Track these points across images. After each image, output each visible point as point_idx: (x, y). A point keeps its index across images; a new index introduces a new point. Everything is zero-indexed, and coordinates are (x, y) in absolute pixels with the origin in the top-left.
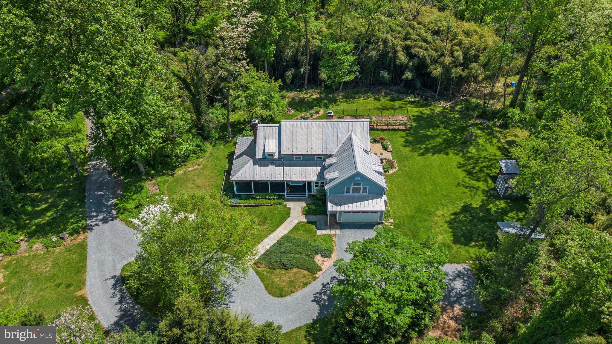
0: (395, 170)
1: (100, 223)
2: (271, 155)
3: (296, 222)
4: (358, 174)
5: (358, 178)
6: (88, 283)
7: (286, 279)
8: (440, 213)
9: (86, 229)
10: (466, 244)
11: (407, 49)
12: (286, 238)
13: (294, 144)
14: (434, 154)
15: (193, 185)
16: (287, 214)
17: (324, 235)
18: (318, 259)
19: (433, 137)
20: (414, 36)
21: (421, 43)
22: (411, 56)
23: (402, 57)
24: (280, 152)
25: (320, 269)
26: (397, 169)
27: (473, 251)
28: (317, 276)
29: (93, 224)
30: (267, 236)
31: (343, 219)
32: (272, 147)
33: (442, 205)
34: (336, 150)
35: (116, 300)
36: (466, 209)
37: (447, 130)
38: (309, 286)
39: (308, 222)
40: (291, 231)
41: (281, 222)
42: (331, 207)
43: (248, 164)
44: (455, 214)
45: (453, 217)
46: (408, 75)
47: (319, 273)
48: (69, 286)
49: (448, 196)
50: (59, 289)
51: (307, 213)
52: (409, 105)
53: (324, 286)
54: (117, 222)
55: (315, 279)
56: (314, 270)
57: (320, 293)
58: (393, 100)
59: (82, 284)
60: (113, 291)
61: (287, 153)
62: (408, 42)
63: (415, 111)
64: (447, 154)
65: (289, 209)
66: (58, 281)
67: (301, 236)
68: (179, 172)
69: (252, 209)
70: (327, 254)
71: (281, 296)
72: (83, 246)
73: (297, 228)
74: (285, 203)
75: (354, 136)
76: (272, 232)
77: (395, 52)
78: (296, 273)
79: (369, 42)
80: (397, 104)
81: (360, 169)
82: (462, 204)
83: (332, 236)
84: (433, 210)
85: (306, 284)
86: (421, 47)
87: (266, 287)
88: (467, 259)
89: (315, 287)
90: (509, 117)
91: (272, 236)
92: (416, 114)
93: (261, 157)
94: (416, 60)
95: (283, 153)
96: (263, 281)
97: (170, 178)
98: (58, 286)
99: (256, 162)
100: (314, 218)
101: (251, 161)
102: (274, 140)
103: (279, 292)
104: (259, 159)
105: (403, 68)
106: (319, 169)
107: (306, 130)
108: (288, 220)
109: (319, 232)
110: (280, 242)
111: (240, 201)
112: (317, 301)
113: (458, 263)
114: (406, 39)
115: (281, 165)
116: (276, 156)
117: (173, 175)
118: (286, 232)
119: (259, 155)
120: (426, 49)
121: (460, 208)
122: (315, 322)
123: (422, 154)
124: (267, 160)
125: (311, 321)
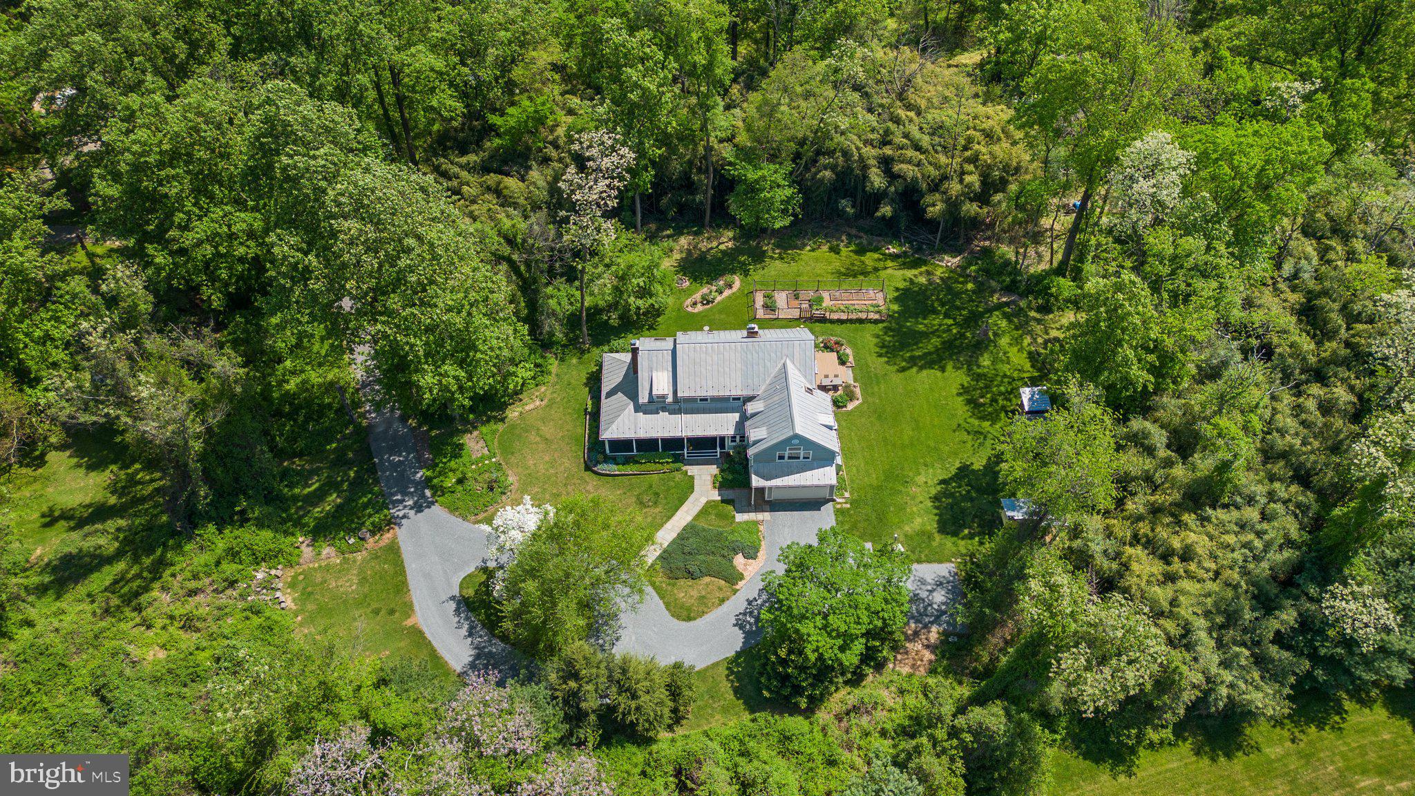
0: (856, 403)
1: (412, 513)
2: (664, 397)
3: (704, 500)
4: (796, 436)
5: (797, 441)
6: (417, 608)
7: (695, 593)
8: (921, 479)
9: (392, 522)
10: (955, 534)
11: (886, 163)
12: (689, 531)
13: (698, 379)
14: (921, 368)
15: (538, 439)
16: (688, 487)
17: (746, 522)
18: (739, 560)
19: (925, 335)
20: (899, 140)
21: (910, 153)
22: (891, 176)
23: (877, 179)
24: (675, 392)
25: (741, 577)
26: (860, 401)
27: (963, 546)
28: (737, 587)
29: (401, 514)
30: (662, 525)
31: (775, 496)
32: (662, 386)
33: (926, 465)
34: (763, 388)
35: (464, 632)
36: (964, 471)
37: (950, 322)
38: (727, 603)
39: (723, 501)
40: (697, 517)
41: (682, 501)
42: (756, 482)
43: (626, 411)
44: (943, 482)
45: (939, 488)
46: (886, 210)
47: (741, 584)
48: (392, 612)
49: (936, 449)
50: (379, 618)
51: (722, 486)
52: (889, 263)
53: (750, 603)
54: (436, 509)
55: (735, 591)
56: (733, 578)
57: (745, 614)
58: (861, 251)
59: (408, 609)
60: (457, 619)
61: (686, 394)
62: (888, 151)
63: (898, 276)
64: (943, 370)
65: (692, 477)
66: (374, 605)
67: (712, 524)
68: (513, 413)
69: (634, 480)
70: (751, 554)
71: (689, 619)
72: (393, 550)
73: (704, 512)
74: (685, 468)
76: (669, 518)
77: (865, 168)
78: (707, 585)
79: (818, 153)
80: (870, 259)
81: (799, 430)
82: (958, 465)
83: (757, 523)
84: (911, 474)
85: (722, 601)
86: (910, 162)
87: (667, 605)
88: (954, 555)
89: (737, 604)
90: (1052, 295)
91: (668, 525)
92: (902, 285)
93: (646, 400)
94: (900, 186)
95: (680, 394)
96: (662, 598)
97: (500, 427)
98: (376, 612)
99: (638, 409)
100: (730, 494)
101: (631, 406)
102: (665, 373)
103: (685, 613)
104: (644, 404)
105: (878, 197)
106: (737, 416)
107: (715, 358)
108: (692, 498)
109: (740, 517)
110: (682, 537)
111: (615, 467)
112: (740, 625)
113: (940, 562)
114: (885, 142)
115: (678, 412)
116: (670, 399)
117: (503, 420)
118: (689, 518)
119: (643, 398)
120: (919, 164)
121: (953, 471)
122: (738, 654)
123: (903, 370)
124: (656, 405)
125: (732, 654)
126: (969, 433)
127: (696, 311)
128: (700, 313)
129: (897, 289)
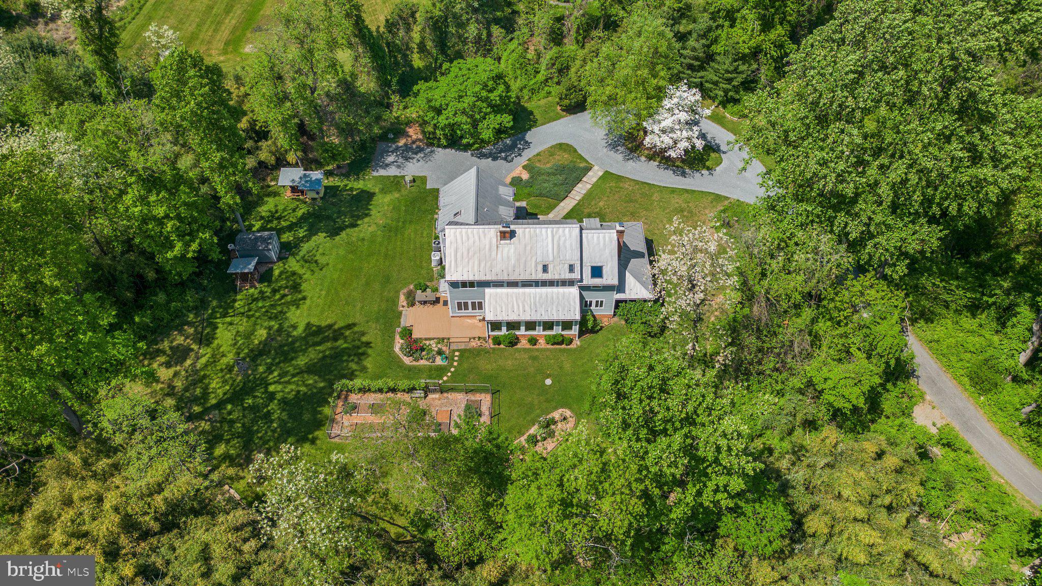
0: (408, 290)
3: (551, 216)
8: (373, 228)
17: (518, 200)
18: (525, 176)
25: (524, 167)
28: (527, 162)
36: (334, 232)
38: (535, 153)
39: (536, 215)
45: (359, 222)
47: (525, 163)
53: (520, 155)
55: (529, 160)
56: (530, 167)
57: (524, 149)
67: (544, 201)
70: (516, 180)
71: (561, 144)
73: (551, 208)
78: (548, 162)
82: (337, 238)
85: (539, 154)
87: (575, 151)
89: (528, 154)
96: (579, 155)
103: (563, 147)
109: (523, 204)
112: (528, 144)
118: (562, 204)
121: (343, 234)
122: (529, 129)
123: (349, 326)
125: (533, 130)
126: (316, 262)
127: (560, 411)
128: (556, 408)
129: (313, 442)
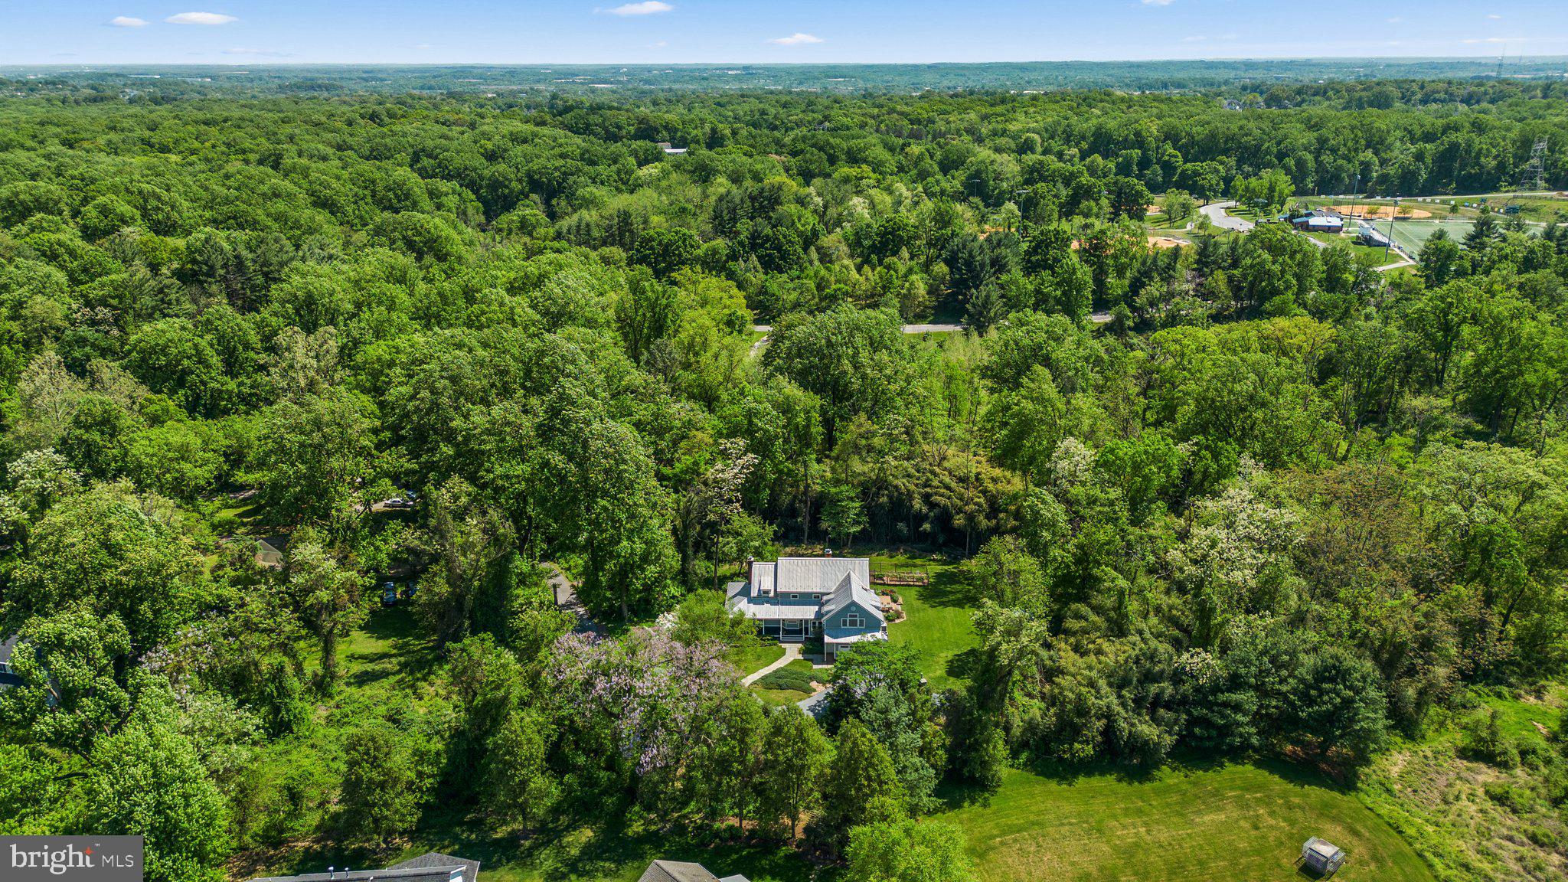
0: (901, 620)
2: (767, 592)
4: (854, 603)
5: (853, 609)
7: (783, 695)
8: (943, 655)
11: (926, 498)
12: (781, 670)
13: (791, 581)
14: (947, 606)
16: (783, 652)
17: (820, 668)
18: (814, 683)
19: (951, 593)
20: (936, 483)
21: (943, 491)
22: (930, 505)
23: (920, 507)
24: (776, 590)
25: (813, 691)
26: (904, 619)
30: (762, 667)
32: (768, 584)
33: (947, 649)
34: (834, 588)
36: (972, 651)
38: (804, 701)
39: (804, 659)
40: (787, 666)
41: (777, 658)
42: (827, 639)
43: (742, 603)
44: (956, 655)
45: (955, 658)
46: (927, 526)
51: (804, 652)
52: (933, 563)
53: (819, 701)
55: (810, 696)
56: (808, 691)
57: (815, 706)
58: (913, 557)
61: (783, 591)
62: (928, 490)
63: (935, 568)
65: (785, 648)
70: (822, 681)
74: (780, 643)
75: (852, 574)
76: (767, 665)
77: (912, 500)
78: (792, 692)
79: (879, 489)
80: (918, 561)
81: (856, 598)
82: (969, 648)
83: (828, 669)
84: (935, 652)
85: (801, 699)
86: (942, 495)
89: (810, 702)
91: (767, 668)
92: (939, 571)
93: (756, 595)
94: (936, 511)
95: (779, 591)
99: (751, 601)
100: (811, 656)
101: (746, 600)
102: (770, 577)
103: (776, 702)
104: (754, 597)
105: (920, 518)
106: (816, 605)
107: (803, 568)
108: (784, 657)
109: (815, 667)
110: (775, 672)
112: (811, 710)
114: (926, 485)
115: (777, 604)
116: (772, 594)
118: (781, 665)
119: (754, 593)
120: (949, 498)
121: (965, 651)
123: (935, 606)
124: (763, 598)
126: (978, 635)
129: (936, 573)
